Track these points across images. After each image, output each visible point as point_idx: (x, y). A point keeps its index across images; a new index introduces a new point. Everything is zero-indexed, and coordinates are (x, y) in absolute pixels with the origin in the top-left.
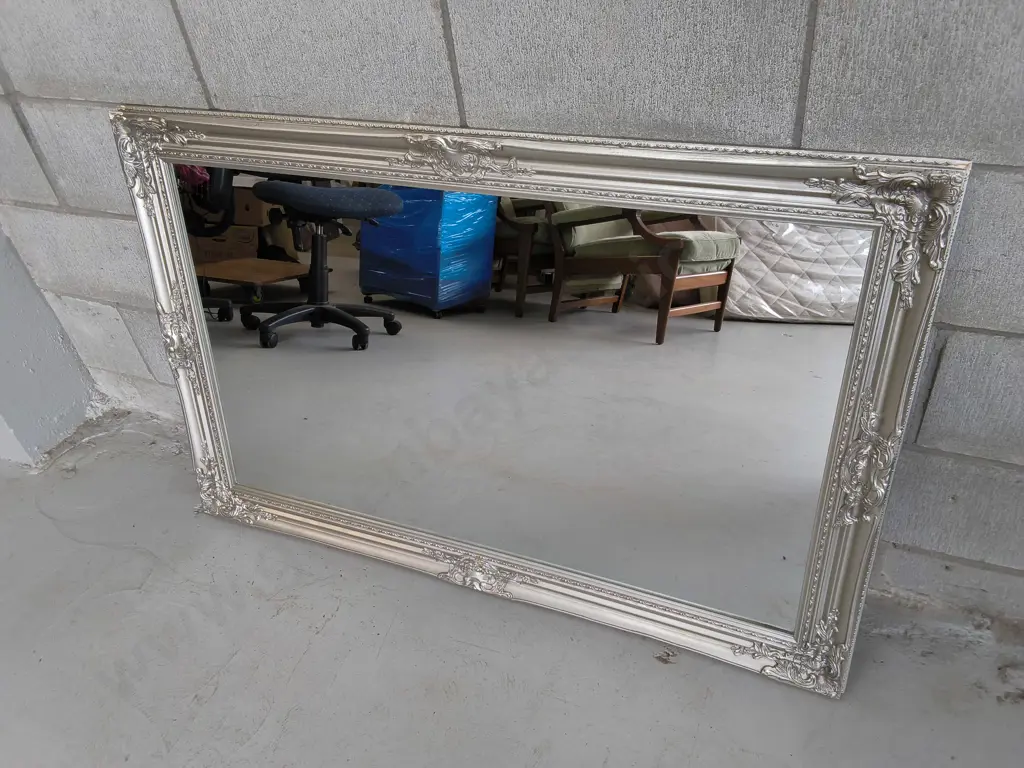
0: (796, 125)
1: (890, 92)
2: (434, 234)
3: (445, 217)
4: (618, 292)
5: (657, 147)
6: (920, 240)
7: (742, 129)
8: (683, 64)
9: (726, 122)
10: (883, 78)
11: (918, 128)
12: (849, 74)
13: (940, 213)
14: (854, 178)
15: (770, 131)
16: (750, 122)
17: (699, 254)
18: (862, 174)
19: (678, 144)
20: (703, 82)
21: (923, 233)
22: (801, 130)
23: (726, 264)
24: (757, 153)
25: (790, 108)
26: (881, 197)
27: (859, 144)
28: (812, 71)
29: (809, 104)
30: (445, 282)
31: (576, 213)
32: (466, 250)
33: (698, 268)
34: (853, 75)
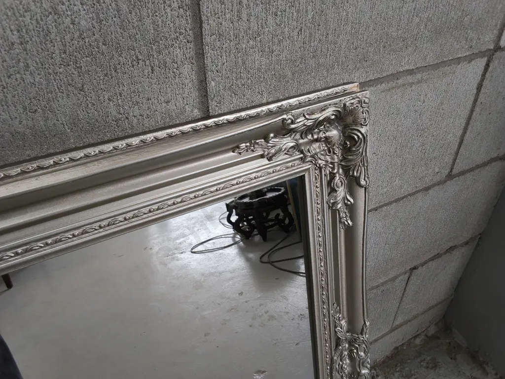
0: (199, 90)
1: (287, 29)
5: (23, 172)
6: (343, 167)
7: (137, 112)
8: (15, 38)
9: (112, 110)
10: (279, 13)
11: (312, 62)
12: (244, 16)
13: (358, 137)
14: (284, 130)
15: (171, 106)
16: (145, 101)
18: (293, 123)
19: (56, 159)
20: (58, 60)
21: (344, 159)
22: (206, 96)
24: (170, 136)
25: (188, 72)
26: (306, 140)
27: (265, 95)
28: (204, 18)
29: (208, 62)
34: (250, 15)
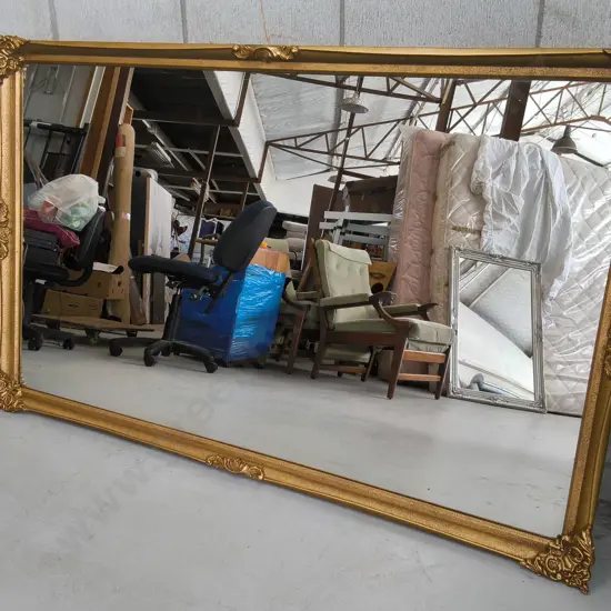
2: (234, 304)
3: (244, 292)
4: (366, 365)
17: (422, 336)
23: (444, 348)
30: (237, 340)
31: (337, 299)
32: (256, 319)
33: (422, 346)
